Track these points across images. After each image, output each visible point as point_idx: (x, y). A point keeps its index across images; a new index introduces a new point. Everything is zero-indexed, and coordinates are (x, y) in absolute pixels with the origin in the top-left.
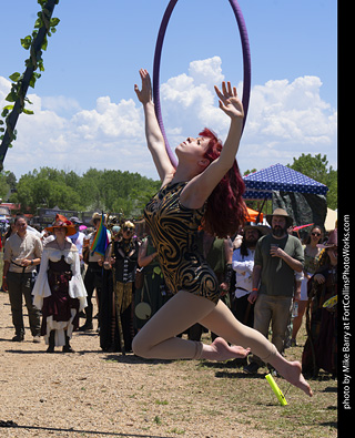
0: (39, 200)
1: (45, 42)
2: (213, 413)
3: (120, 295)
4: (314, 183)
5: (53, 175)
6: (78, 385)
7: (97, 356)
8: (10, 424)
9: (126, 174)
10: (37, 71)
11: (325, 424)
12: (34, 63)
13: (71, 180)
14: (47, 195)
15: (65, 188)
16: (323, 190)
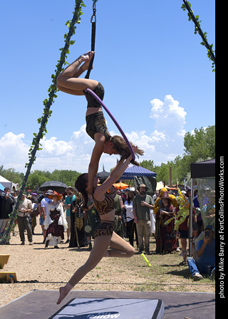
0: (34, 184)
1: (46, 121)
2: (121, 272)
3: (78, 223)
4: (151, 172)
5: (40, 173)
6: (62, 263)
7: (68, 249)
8: (36, 281)
9: (70, 171)
10: (44, 132)
11: (168, 273)
12: (43, 129)
13: (47, 175)
14: (38, 181)
15: (45, 178)
16: (155, 175)
